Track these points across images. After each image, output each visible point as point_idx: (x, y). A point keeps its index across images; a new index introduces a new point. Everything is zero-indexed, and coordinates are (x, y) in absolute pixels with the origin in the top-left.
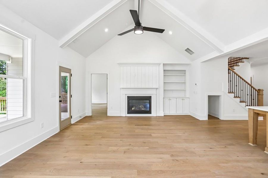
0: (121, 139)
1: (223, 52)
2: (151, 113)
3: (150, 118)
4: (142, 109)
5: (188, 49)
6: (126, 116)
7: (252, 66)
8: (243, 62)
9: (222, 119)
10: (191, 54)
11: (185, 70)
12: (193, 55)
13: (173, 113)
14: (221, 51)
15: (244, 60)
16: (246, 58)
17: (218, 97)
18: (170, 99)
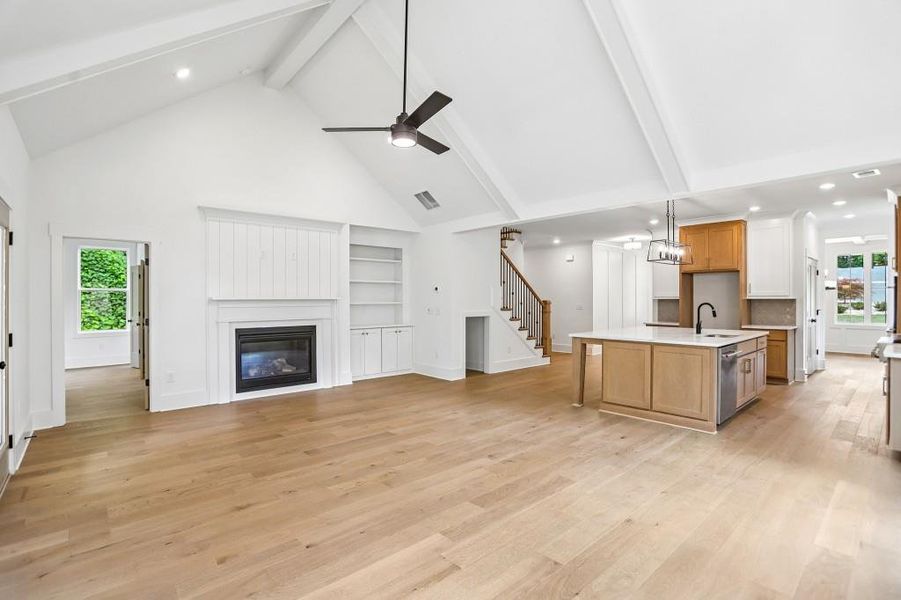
0: (329, 462)
1: (517, 217)
2: (314, 380)
3: (312, 395)
4: (285, 370)
5: (426, 193)
6: (231, 403)
7: (526, 249)
8: (513, 240)
9: (490, 372)
10: (429, 208)
11: (401, 250)
12: (434, 211)
13: (372, 372)
14: (514, 215)
15: (514, 235)
16: (516, 232)
17: (482, 319)
18: (367, 331)
